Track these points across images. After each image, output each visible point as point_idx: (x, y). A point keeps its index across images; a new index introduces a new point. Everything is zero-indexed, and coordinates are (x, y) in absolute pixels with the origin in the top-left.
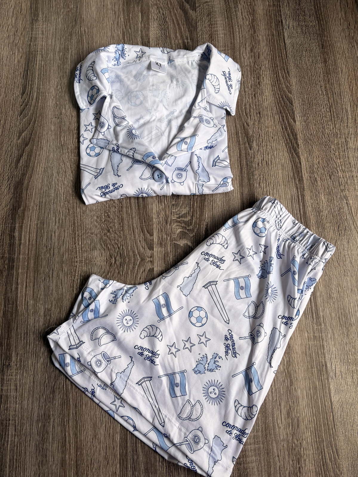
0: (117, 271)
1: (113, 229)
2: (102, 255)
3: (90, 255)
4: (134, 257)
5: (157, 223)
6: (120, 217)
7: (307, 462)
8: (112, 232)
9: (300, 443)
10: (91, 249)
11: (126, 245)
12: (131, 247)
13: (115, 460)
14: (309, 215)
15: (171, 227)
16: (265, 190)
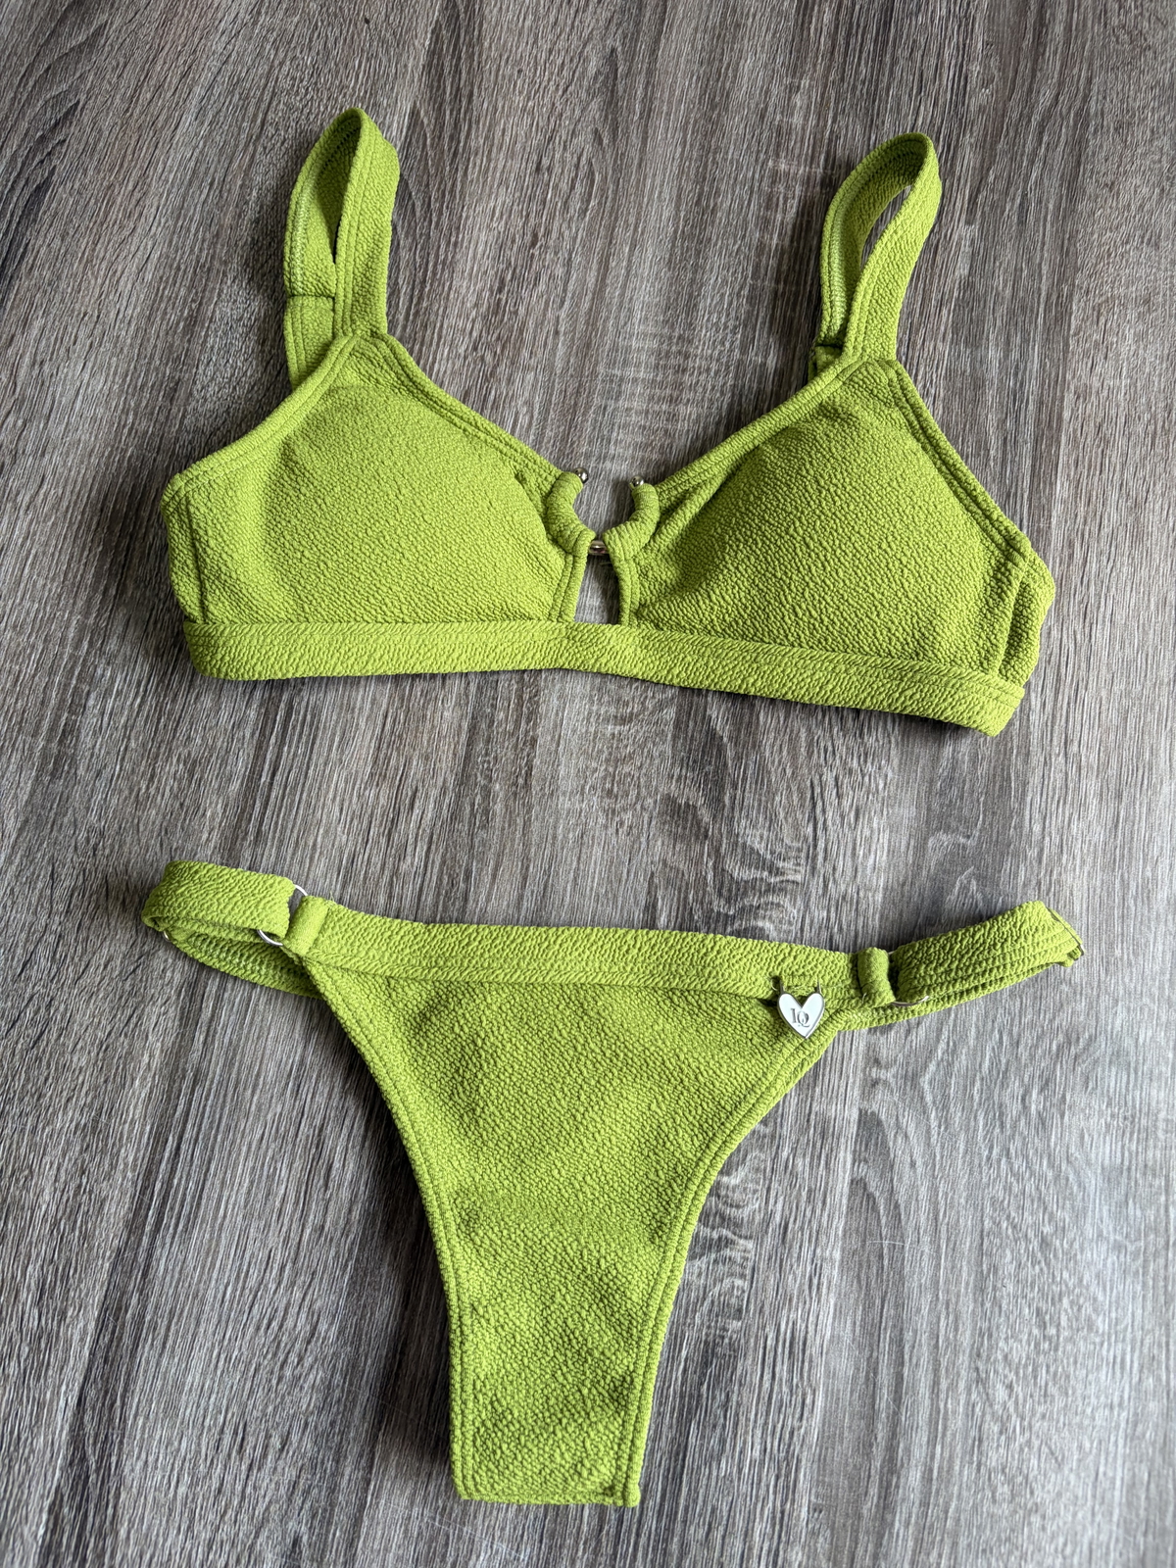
0: (1024, 1053)
1: (1027, 1248)
2: (1082, 1137)
3: (1134, 1148)
4: (945, 1097)
5: (828, 1238)
6: (988, 1305)
7: (472, 299)
8: (1031, 1234)
9: (475, 349)
10: (1125, 1174)
11: (976, 1162)
12: (954, 1148)
13: (1075, 431)
14: (144, 1125)
15: (767, 1203)
16: (297, 1295)
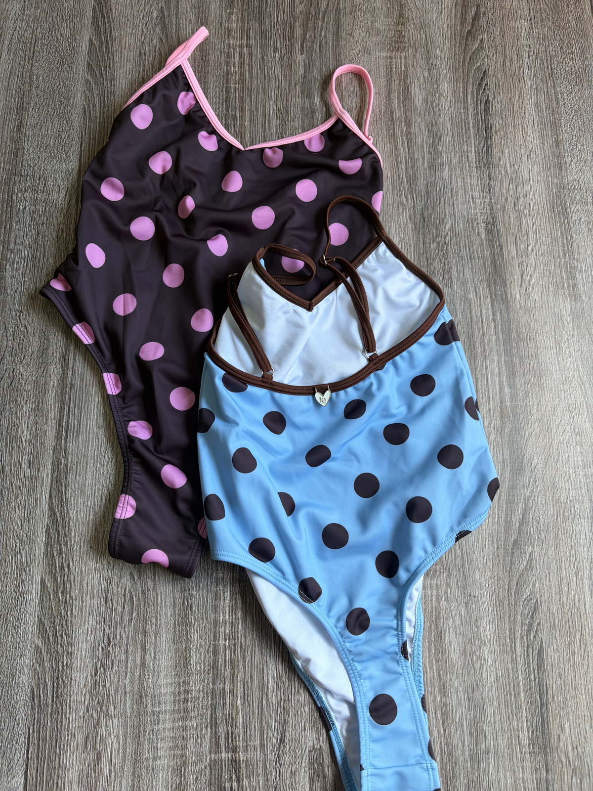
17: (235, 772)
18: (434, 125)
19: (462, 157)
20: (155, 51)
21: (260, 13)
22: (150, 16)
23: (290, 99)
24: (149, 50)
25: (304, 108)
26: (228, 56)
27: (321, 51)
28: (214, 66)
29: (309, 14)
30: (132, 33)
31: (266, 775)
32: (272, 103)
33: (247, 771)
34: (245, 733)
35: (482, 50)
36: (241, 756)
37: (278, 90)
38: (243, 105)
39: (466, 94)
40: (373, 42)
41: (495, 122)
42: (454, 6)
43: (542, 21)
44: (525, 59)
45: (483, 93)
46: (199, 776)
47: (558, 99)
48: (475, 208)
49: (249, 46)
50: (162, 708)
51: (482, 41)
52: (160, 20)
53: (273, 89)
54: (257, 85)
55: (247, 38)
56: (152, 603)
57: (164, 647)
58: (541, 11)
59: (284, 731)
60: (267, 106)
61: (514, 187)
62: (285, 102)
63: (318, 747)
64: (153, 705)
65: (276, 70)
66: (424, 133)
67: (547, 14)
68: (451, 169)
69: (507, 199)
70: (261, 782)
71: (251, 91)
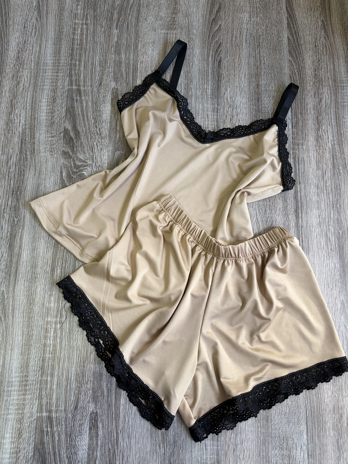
17: (50, 423)
18: (189, 73)
19: (203, 92)
20: (33, 26)
21: (95, 5)
22: (32, 5)
23: (108, 55)
24: (30, 25)
25: (116, 60)
26: (74, 29)
27: (128, 28)
28: (65, 35)
29: (123, 6)
30: (20, 15)
31: (66, 425)
32: (97, 57)
33: (56, 423)
34: (57, 403)
35: (220, 31)
36: (53, 415)
37: (102, 50)
38: (81, 58)
39: (208, 56)
40: (157, 24)
41: (223, 72)
42: (206, 4)
43: (257, 13)
44: (244, 37)
45: (218, 55)
46: (31, 424)
47: (261, 60)
48: (208, 121)
49: (86, 24)
50: (13, 388)
51: (220, 25)
52: (37, 7)
53: (99, 49)
54: (90, 47)
55: (86, 19)
56: (10, 333)
57: (15, 357)
58: (257, 8)
59: (77, 403)
60: (94, 59)
61: (231, 110)
62: (105, 57)
63: (95, 411)
64: (8, 387)
65: (101, 38)
66: (183, 77)
67: (260, 10)
68: (197, 98)
69: (227, 116)
70: (63, 429)
71: (86, 50)
